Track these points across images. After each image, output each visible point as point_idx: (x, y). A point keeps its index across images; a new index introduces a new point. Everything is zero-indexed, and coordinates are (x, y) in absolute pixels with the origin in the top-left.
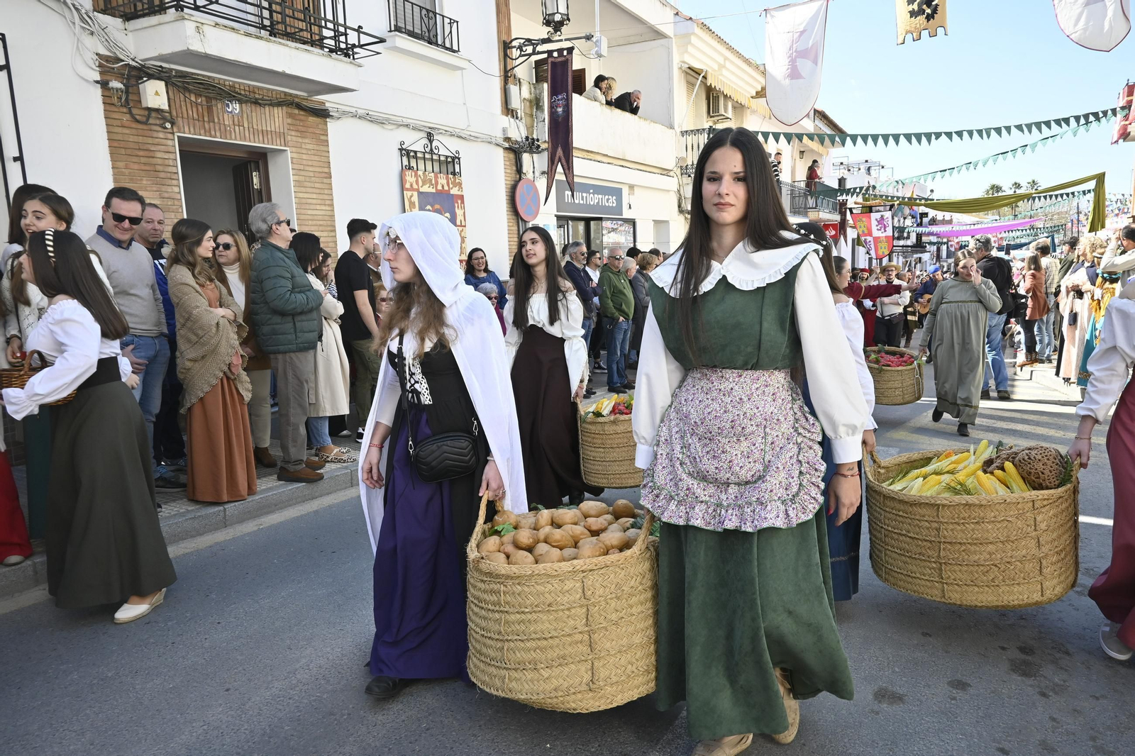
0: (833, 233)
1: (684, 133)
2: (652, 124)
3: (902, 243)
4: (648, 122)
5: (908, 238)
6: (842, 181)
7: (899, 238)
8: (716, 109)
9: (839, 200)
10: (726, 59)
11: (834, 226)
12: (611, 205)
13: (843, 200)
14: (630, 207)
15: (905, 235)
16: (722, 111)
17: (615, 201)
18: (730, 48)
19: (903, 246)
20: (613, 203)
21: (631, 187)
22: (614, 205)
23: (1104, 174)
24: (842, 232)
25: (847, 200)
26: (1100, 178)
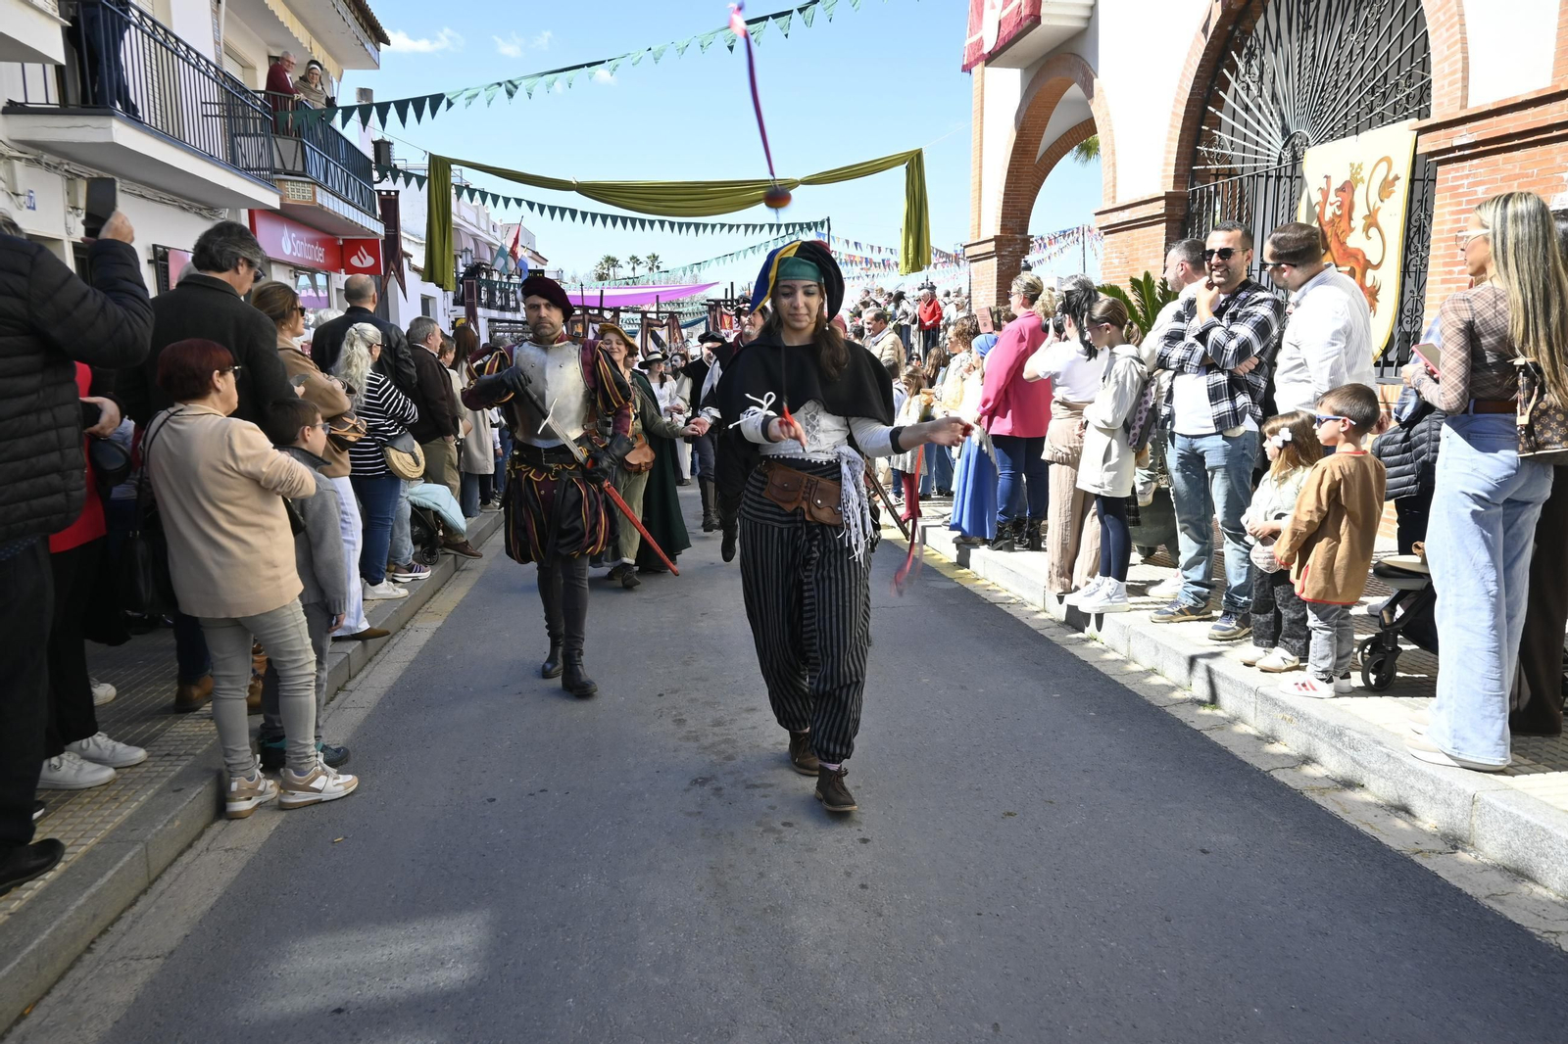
0: (369, 261)
3: (509, 316)
5: (517, 309)
6: (383, 148)
7: (502, 309)
9: (379, 192)
11: (370, 245)
13: (389, 192)
15: (512, 304)
19: (510, 322)
23: (919, 154)
24: (392, 265)
25: (397, 192)
26: (914, 163)
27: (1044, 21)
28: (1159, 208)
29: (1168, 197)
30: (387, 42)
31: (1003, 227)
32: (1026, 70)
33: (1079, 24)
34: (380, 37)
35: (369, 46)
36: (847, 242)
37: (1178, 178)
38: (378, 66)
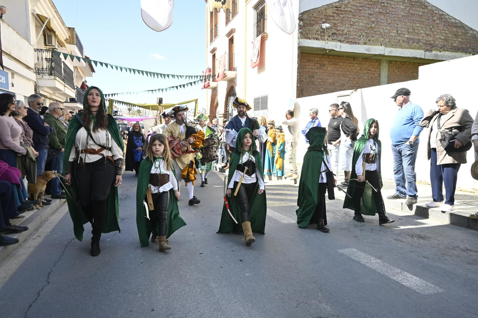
1: (36, 50)
2: (23, 39)
4: (21, 37)
8: (50, 42)
10: (54, 17)
12: (3, 82)
14: (13, 86)
16: (53, 44)
17: (4, 80)
18: (57, 12)
20: (4, 81)
21: (13, 73)
22: (5, 82)
23: (198, 99)
26: (196, 101)
27: (210, 86)
28: (222, 115)
29: (223, 114)
30: (95, 72)
31: (210, 114)
32: (212, 89)
33: (216, 86)
34: (93, 71)
35: (91, 73)
36: (192, 109)
37: (225, 112)
38: (92, 76)
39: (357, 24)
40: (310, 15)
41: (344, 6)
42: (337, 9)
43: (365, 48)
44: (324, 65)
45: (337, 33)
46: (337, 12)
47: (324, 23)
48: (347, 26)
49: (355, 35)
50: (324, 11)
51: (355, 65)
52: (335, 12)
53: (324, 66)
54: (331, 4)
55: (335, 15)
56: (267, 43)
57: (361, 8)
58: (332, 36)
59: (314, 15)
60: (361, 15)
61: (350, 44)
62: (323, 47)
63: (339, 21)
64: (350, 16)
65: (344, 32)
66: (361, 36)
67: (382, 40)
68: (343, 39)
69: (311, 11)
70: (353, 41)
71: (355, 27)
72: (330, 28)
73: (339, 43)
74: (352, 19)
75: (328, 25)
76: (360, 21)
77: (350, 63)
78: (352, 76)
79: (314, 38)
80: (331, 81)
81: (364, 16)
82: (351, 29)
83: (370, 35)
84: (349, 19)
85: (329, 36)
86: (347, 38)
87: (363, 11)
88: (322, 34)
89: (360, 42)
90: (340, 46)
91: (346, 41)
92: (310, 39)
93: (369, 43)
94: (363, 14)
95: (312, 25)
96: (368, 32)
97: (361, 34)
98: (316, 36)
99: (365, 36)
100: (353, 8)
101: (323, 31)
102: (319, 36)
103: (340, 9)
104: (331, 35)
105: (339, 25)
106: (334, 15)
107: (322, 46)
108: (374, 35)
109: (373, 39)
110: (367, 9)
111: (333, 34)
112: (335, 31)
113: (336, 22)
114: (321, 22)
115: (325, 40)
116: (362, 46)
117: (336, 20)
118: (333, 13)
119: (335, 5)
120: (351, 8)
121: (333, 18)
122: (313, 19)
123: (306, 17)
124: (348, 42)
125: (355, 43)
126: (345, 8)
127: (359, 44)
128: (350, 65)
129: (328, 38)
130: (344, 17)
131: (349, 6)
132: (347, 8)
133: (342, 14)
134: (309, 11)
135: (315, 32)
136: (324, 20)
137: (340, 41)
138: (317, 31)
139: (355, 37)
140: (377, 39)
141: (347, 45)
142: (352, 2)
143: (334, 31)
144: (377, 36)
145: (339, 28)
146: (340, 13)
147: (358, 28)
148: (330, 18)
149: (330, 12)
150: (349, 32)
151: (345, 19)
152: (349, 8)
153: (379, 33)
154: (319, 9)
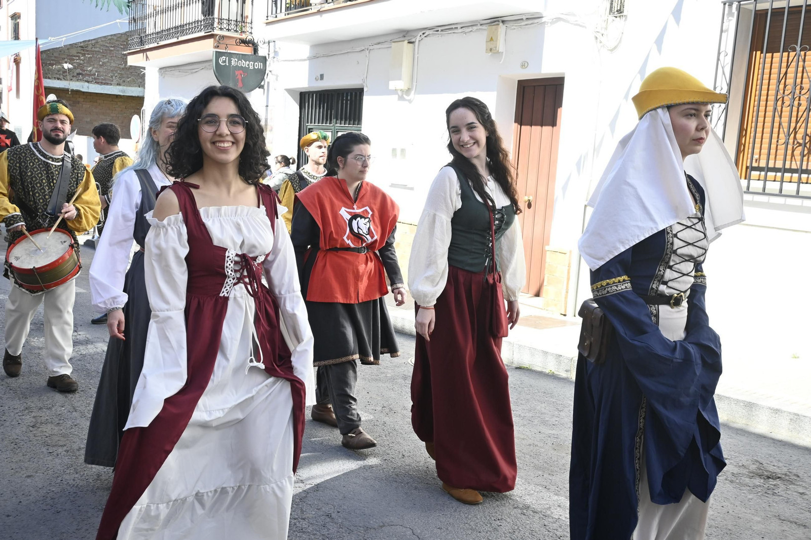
39: (109, 64)
40: (49, 55)
41: (91, 46)
42: (82, 48)
43: (118, 89)
44: (79, 102)
45: (83, 73)
46: (83, 52)
47: (66, 63)
48: (96, 66)
49: (106, 76)
50: (67, 51)
51: (118, 103)
52: (80, 51)
53: (79, 104)
54: (75, 44)
55: (80, 55)
56: (21, 65)
57: (111, 49)
58: (78, 76)
59: (55, 54)
60: (113, 55)
61: (101, 85)
62: (67, 87)
63: (85, 61)
64: (100, 56)
65: (92, 73)
66: (114, 77)
67: (141, 81)
68: (90, 79)
69: (51, 51)
70: (104, 82)
71: (106, 67)
72: (75, 68)
73: (86, 84)
74: (101, 59)
75: (70, 66)
76: (112, 61)
77: (112, 101)
78: (115, 115)
79: (55, 78)
80: (88, 120)
81: (116, 56)
82: (101, 70)
83: (125, 76)
84: (98, 59)
85: (73, 76)
86: (95, 79)
87: (115, 52)
88: (63, 75)
89: (112, 83)
90: (88, 87)
91: (94, 81)
92: (49, 78)
93: (123, 84)
94: (115, 54)
95: (52, 65)
96: (123, 72)
97: (112, 74)
98: (58, 76)
99: (118, 77)
100: (102, 48)
101: (65, 71)
102: (61, 76)
103: (86, 48)
104: (75, 74)
105: (85, 65)
106: (78, 54)
107: (65, 86)
108: (130, 76)
109: (128, 80)
110: (120, 49)
111: (79, 74)
112: (81, 72)
113: (82, 62)
114: (63, 62)
115: (67, 80)
116: (114, 87)
117: (81, 60)
118: (79, 53)
119: (80, 45)
120: (100, 48)
121: (77, 58)
122: (53, 58)
123: (45, 56)
124: (97, 83)
125: (107, 84)
126: (92, 48)
127: (111, 84)
128: (112, 102)
129: (72, 78)
130: (90, 57)
131: (98, 46)
132: (95, 48)
133: (88, 54)
134: (49, 50)
135: (56, 72)
136: (66, 60)
137: (88, 82)
138: (58, 71)
139: (106, 77)
140: (134, 80)
141: (97, 86)
142: (101, 42)
143: (79, 71)
144: (132, 77)
145: (85, 68)
146: (86, 53)
147: (109, 68)
148: (74, 58)
149: (74, 52)
150: (99, 73)
151: (93, 59)
152: (97, 48)
153: (136, 74)
154: (61, 49)
